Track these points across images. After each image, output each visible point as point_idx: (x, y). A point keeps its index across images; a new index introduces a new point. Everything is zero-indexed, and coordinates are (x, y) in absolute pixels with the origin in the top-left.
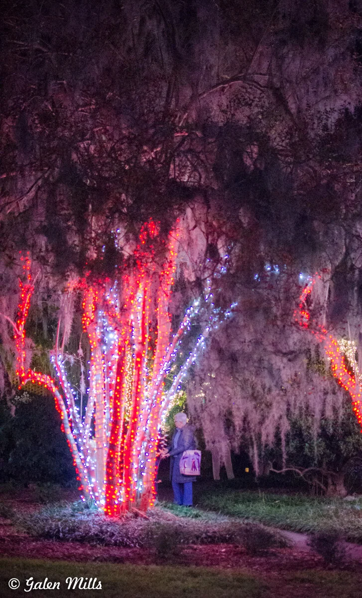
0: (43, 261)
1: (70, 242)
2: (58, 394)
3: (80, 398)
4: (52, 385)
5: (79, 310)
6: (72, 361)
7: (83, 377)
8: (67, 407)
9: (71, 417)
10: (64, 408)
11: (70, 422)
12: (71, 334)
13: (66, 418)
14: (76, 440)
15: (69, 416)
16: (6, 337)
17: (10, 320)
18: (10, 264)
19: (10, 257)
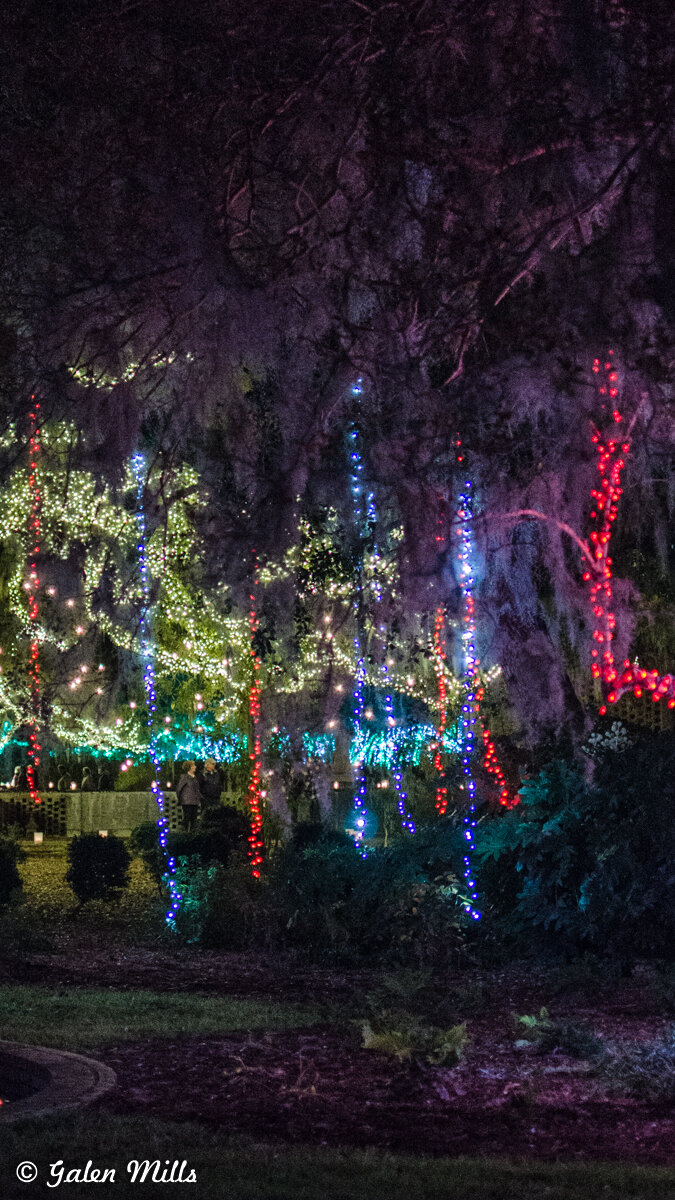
0: (653, 371)
16: (561, 576)
17: (571, 532)
18: (568, 381)
19: (566, 365)
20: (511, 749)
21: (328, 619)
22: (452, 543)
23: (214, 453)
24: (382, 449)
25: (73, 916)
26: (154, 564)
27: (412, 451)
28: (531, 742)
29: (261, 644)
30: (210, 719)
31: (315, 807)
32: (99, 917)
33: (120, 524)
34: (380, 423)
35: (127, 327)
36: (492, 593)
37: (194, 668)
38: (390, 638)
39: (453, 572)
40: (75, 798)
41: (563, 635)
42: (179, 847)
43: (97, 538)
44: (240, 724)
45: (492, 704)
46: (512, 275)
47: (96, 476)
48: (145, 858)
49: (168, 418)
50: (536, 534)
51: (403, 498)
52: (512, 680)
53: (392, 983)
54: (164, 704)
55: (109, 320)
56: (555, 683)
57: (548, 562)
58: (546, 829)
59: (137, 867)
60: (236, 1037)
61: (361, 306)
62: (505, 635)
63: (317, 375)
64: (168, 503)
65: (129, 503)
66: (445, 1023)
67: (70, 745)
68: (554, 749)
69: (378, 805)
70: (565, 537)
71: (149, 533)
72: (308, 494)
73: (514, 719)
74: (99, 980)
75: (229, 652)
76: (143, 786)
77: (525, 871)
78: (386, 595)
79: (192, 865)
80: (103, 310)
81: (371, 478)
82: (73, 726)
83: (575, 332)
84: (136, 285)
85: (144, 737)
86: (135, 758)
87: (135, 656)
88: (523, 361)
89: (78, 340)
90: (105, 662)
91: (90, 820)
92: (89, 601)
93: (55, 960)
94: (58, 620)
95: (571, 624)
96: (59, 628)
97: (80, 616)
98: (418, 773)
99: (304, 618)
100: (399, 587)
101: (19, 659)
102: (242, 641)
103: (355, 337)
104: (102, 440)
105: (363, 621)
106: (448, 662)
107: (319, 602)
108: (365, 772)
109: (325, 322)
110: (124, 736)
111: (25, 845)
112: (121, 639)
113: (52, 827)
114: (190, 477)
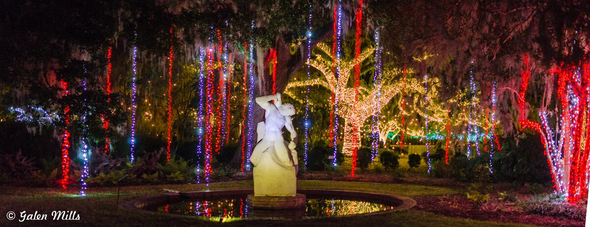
0: (536, 58)
1: (553, 46)
2: (543, 133)
3: (555, 135)
4: (540, 129)
5: (556, 85)
6: (552, 114)
7: (557, 123)
8: (548, 141)
9: (550, 146)
10: (546, 141)
11: (550, 149)
12: (551, 99)
13: (547, 147)
14: (552, 159)
15: (549, 146)
16: (514, 102)
17: (516, 92)
18: (518, 60)
19: (518, 56)
20: (501, 138)
21: (464, 110)
22: (491, 94)
23: (443, 75)
24: (478, 74)
25: (409, 170)
26: (429, 97)
27: (484, 74)
28: (505, 137)
29: (450, 115)
30: (439, 131)
31: (459, 149)
32: (414, 171)
33: (421, 90)
34: (478, 69)
35: (425, 48)
36: (499, 105)
37: (436, 120)
38: (477, 114)
39: (491, 100)
40: (410, 146)
41: (513, 115)
42: (431, 157)
43: (417, 92)
44: (445, 132)
45: (497, 129)
46: (507, 37)
47: (417, 80)
48: (424, 159)
49: (433, 68)
50: (509, 93)
51: (481, 84)
52: (502, 123)
53: (474, 185)
54: (429, 127)
55: (421, 46)
56: (511, 124)
57: (511, 99)
58: (507, 155)
59: (422, 161)
60: (441, 195)
61: (474, 44)
62: (501, 114)
63: (464, 59)
64: (432, 86)
65: (424, 85)
66: (484, 194)
67: (410, 136)
68: (510, 138)
69: (473, 149)
70: (515, 93)
71: (428, 92)
72: (461, 84)
73: (502, 131)
74: (414, 183)
75: (443, 117)
76: (424, 144)
77: (503, 163)
78: (476, 105)
79: (434, 161)
80: (420, 44)
81: (475, 80)
82: (411, 132)
83: (520, 49)
84: (428, 38)
85: (425, 134)
86: (423, 138)
87: (424, 117)
88: (508, 55)
89: (415, 50)
90: (417, 118)
91: (413, 151)
92: (415, 106)
93: (405, 179)
94: (408, 109)
95: (515, 112)
96: (408, 111)
97: (413, 109)
98: (481, 143)
99: (459, 110)
100: (479, 104)
101: (400, 117)
102: (446, 115)
103: (473, 50)
104: (419, 72)
105: (471, 111)
106: (489, 120)
107: (462, 107)
108: (470, 142)
109: (467, 47)
110: (421, 134)
111: (399, 156)
112: (421, 114)
113: (405, 152)
114: (437, 80)
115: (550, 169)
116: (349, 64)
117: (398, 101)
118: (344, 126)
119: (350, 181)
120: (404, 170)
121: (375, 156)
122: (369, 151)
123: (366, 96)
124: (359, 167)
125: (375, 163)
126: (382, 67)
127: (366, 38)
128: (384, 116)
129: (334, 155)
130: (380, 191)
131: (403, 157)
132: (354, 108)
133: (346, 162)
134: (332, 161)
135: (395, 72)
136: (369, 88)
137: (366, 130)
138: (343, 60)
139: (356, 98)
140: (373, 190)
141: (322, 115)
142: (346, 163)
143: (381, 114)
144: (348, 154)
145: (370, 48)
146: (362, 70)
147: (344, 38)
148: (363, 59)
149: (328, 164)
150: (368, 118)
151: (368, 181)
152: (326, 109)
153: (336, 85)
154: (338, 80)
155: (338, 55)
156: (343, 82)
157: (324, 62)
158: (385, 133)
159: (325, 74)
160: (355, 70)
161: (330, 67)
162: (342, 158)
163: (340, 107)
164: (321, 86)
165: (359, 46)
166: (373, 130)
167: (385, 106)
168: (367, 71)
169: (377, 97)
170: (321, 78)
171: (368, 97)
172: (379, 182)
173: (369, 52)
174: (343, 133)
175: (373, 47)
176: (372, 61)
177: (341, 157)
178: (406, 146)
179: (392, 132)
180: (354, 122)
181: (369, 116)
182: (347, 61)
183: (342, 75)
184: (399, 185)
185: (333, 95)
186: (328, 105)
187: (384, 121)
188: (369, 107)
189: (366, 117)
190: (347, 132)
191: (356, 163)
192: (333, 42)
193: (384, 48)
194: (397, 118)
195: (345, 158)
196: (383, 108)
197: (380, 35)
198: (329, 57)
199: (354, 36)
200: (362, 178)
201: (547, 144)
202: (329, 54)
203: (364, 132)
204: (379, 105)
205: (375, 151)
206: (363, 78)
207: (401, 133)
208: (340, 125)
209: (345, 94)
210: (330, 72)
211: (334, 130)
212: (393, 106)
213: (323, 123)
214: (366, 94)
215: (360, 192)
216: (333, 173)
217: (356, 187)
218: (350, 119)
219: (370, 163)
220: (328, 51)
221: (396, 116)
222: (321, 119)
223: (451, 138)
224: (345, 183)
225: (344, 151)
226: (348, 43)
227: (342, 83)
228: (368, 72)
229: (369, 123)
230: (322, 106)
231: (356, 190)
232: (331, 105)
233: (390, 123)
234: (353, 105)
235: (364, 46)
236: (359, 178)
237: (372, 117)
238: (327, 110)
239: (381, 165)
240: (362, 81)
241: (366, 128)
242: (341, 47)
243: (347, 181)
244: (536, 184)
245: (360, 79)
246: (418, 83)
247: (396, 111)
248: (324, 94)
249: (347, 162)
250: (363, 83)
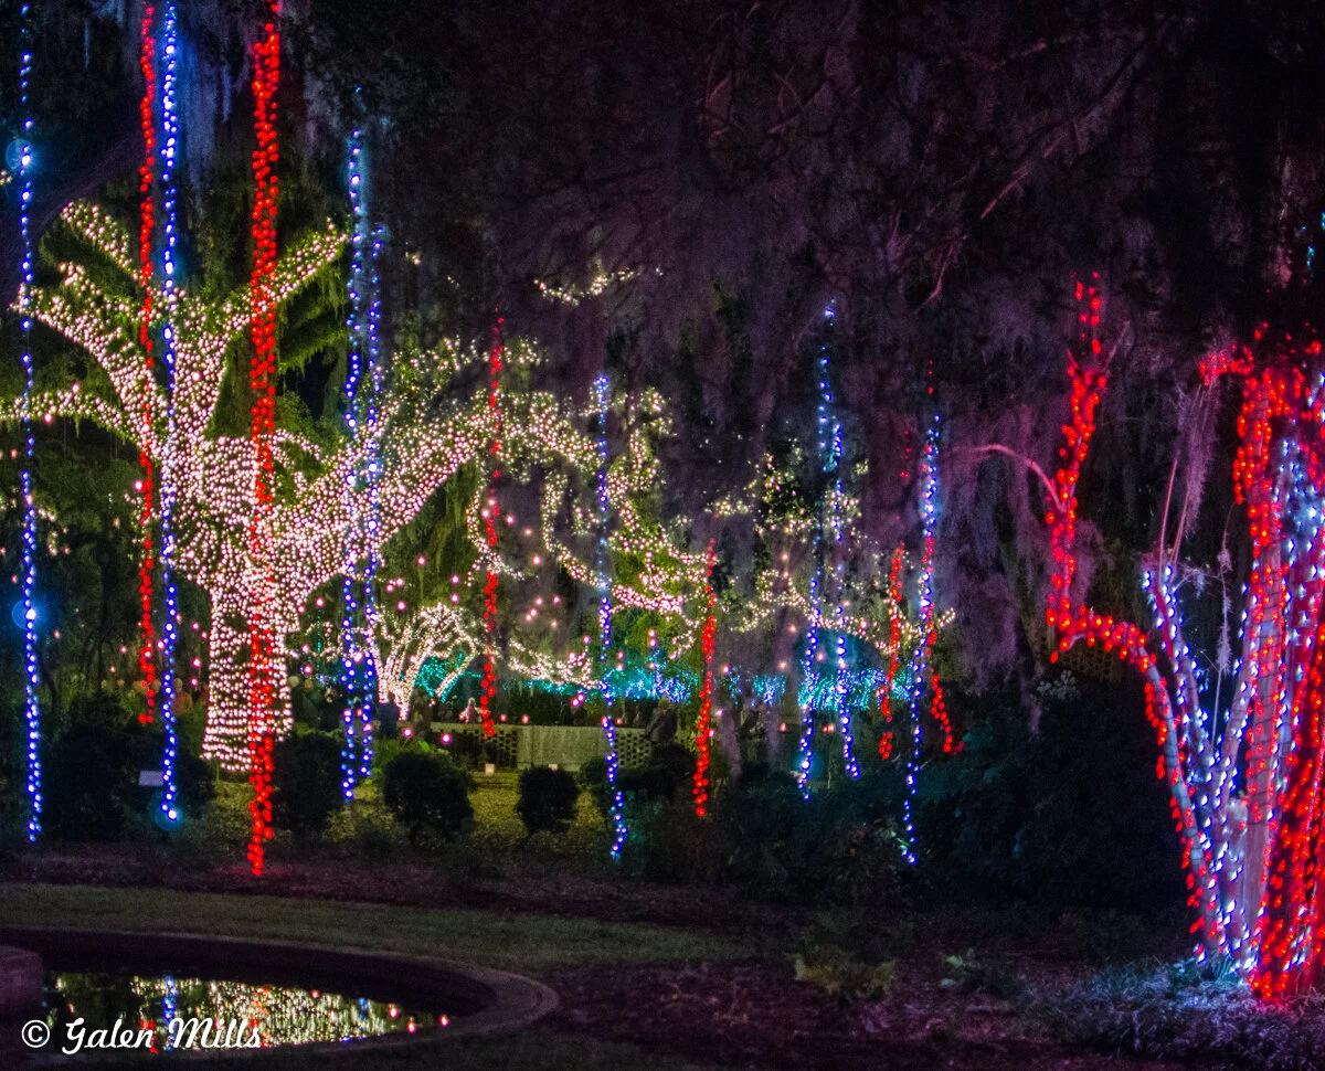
0: (1138, 295)
1: (1219, 238)
2: (1155, 674)
3: (1213, 684)
4: (1142, 651)
5: (1228, 441)
6: (1201, 582)
7: (1225, 627)
8: (1177, 712)
9: (1185, 737)
10: (1169, 713)
11: (1184, 750)
12: (1202, 507)
13: (1174, 739)
14: (1194, 799)
15: (1180, 733)
16: (1025, 515)
17: (1038, 470)
18: (1050, 305)
19: (1048, 286)
20: (959, 695)
21: (785, 557)
22: (918, 476)
23: (681, 376)
24: (854, 374)
25: (521, 846)
26: (615, 490)
27: (883, 376)
28: (978, 689)
29: (718, 578)
30: (663, 656)
31: (762, 749)
32: (547, 848)
33: (577, 450)
34: (854, 346)
35: (596, 235)
36: (952, 531)
37: (650, 604)
38: (847, 578)
39: (916, 506)
40: (527, 731)
41: (1021, 581)
42: (627, 781)
43: (559, 463)
44: (693, 662)
45: (942, 648)
46: (1001, 185)
47: (559, 398)
48: (594, 792)
49: (634, 337)
50: (1002, 473)
51: (870, 427)
52: (967, 621)
53: (826, 920)
54: (617, 639)
55: (578, 226)
56: (1008, 626)
57: (1012, 502)
58: (988, 776)
59: (585, 801)
60: (675, 966)
61: (840, 217)
62: (963, 576)
63: (790, 294)
64: (631, 429)
65: (592, 428)
66: (874, 959)
67: (525, 678)
68: (1004, 695)
69: (824, 748)
70: (1032, 475)
71: (610, 460)
72: (774, 422)
73: (965, 661)
74: (545, 907)
75: (686, 588)
76: (595, 722)
77: (963, 817)
78: (845, 531)
79: (639, 800)
80: (573, 214)
81: (840, 405)
82: (529, 661)
83: (1062, 250)
84: (610, 185)
85: (597, 672)
86: (587, 693)
87: (591, 588)
88: (1004, 281)
89: (546, 248)
90: (560, 595)
91: (541, 752)
92: (548, 530)
93: (503, 887)
94: (515, 549)
95: (1029, 567)
96: (516, 557)
97: (537, 546)
98: (865, 717)
99: (762, 553)
100: (860, 524)
101: (476, 587)
102: (697, 576)
103: (832, 251)
104: (566, 357)
105: (821, 560)
106: (902, 604)
107: (778, 539)
108: (813, 714)
109: (802, 233)
110: (577, 670)
111: (476, 776)
112: (578, 572)
113: (505, 760)
114: (656, 402)
115: (1179, 846)
116: (223, 315)
117: (466, 503)
118: (207, 625)
119: (245, 891)
120: (497, 844)
121: (360, 777)
122: (331, 750)
123: (310, 480)
124: (283, 826)
125: (359, 808)
126: (386, 331)
127: (305, 180)
128: (400, 582)
129: (166, 768)
130: (389, 941)
131: (494, 784)
132: (254, 535)
133: (221, 801)
134: (159, 796)
135: (451, 356)
136: (326, 438)
137: (313, 648)
138: (190, 295)
139: (263, 484)
140: (354, 938)
141: (98, 573)
142: (222, 809)
143: (386, 573)
144: (232, 762)
145: (324, 231)
146: (287, 348)
147: (194, 179)
148: (288, 290)
149: (141, 808)
150: (322, 590)
151: (328, 897)
152: (117, 540)
153: (165, 423)
154: (169, 395)
155: (169, 268)
156: (196, 408)
157: (99, 301)
158: (407, 664)
159: (105, 364)
160: (252, 346)
161: (129, 329)
162: (202, 784)
163: (185, 532)
164: (87, 423)
165: (270, 223)
166: (346, 650)
167: (403, 529)
168: (312, 350)
169: (362, 484)
170: (89, 382)
171: (320, 482)
172: (380, 900)
173: (321, 249)
174: (206, 659)
175: (340, 227)
176: (334, 299)
177: (196, 779)
178: (508, 728)
179: (440, 661)
180: (254, 610)
181: (326, 579)
182: (212, 298)
183: (190, 367)
184: (475, 916)
185: (152, 471)
186: (125, 521)
187: (402, 606)
188: (326, 532)
189: (313, 585)
190: (225, 655)
191: (268, 805)
192: (142, 198)
193: (394, 231)
194: (460, 589)
195: (219, 784)
196: (393, 541)
197: (374, 166)
198: (123, 277)
199: (242, 169)
200: (302, 879)
201: (1173, 726)
202: (124, 264)
203: (304, 660)
204: (372, 525)
205: (359, 750)
206: (291, 387)
207: (481, 663)
208: (188, 618)
209: (208, 467)
210: (131, 352)
211: (161, 645)
212: (443, 533)
213: (105, 608)
214: (312, 467)
215: (295, 944)
216: (164, 854)
217: (276, 922)
218: (233, 590)
219: (339, 808)
220: (119, 246)
221: (455, 579)
222: (98, 589)
223: (723, 695)
224: (220, 902)
225: (212, 747)
226: (213, 202)
227: (191, 412)
228: (318, 356)
229: (328, 613)
230: (96, 523)
231: (274, 936)
232: (142, 521)
233: (431, 614)
234: (246, 521)
235: (294, 223)
236: (285, 879)
237: (339, 581)
238: (121, 549)
239: (390, 817)
240: (290, 401)
241: (315, 640)
242: (180, 224)
243: (231, 892)
244: (1113, 914)
245: (279, 392)
246: (562, 410)
247: (457, 554)
248: (106, 465)
249: (230, 803)
250: (294, 414)
